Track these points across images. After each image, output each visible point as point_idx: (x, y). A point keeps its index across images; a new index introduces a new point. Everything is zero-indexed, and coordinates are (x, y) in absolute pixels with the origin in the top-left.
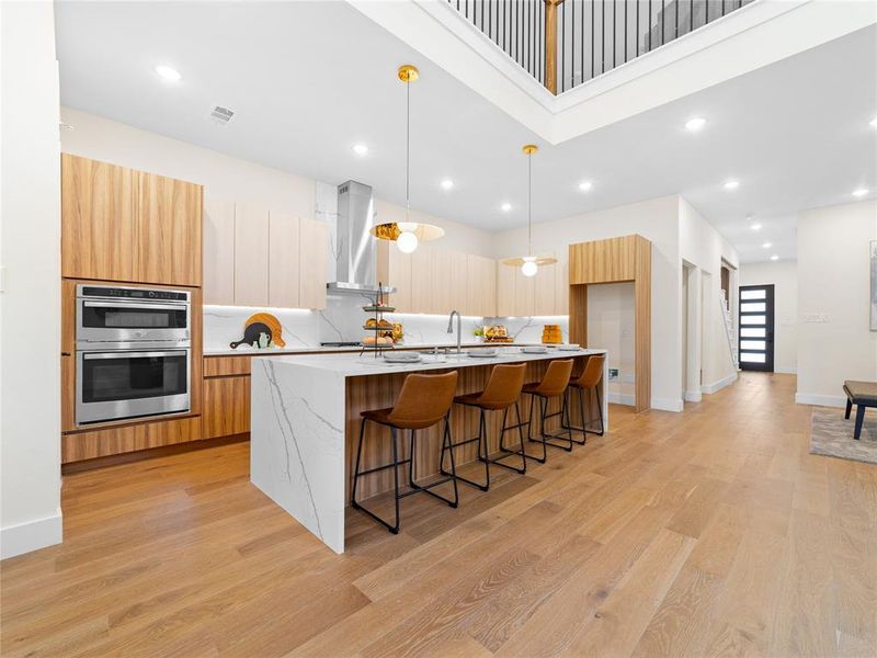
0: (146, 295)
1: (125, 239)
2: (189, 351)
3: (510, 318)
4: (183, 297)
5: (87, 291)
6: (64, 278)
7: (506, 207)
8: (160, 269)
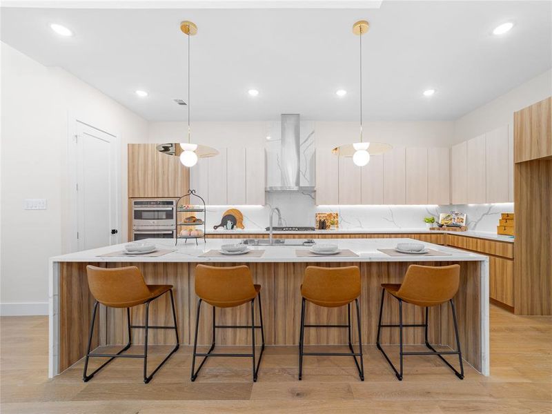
0: (157, 203)
1: (149, 177)
2: (175, 231)
3: (470, 205)
4: (171, 203)
5: (136, 203)
6: (129, 198)
7: (429, 93)
8: (163, 190)
